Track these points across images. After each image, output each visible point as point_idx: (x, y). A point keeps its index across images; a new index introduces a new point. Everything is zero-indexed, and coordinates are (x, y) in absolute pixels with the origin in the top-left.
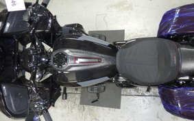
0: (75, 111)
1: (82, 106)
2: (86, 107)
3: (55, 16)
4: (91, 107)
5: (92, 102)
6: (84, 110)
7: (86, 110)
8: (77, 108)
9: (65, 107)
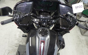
0: (16, 42)
1: (18, 46)
2: (17, 48)
3: (69, 32)
4: (17, 51)
5: (19, 52)
6: (16, 46)
7: (15, 48)
8: (18, 43)
9: (20, 37)
